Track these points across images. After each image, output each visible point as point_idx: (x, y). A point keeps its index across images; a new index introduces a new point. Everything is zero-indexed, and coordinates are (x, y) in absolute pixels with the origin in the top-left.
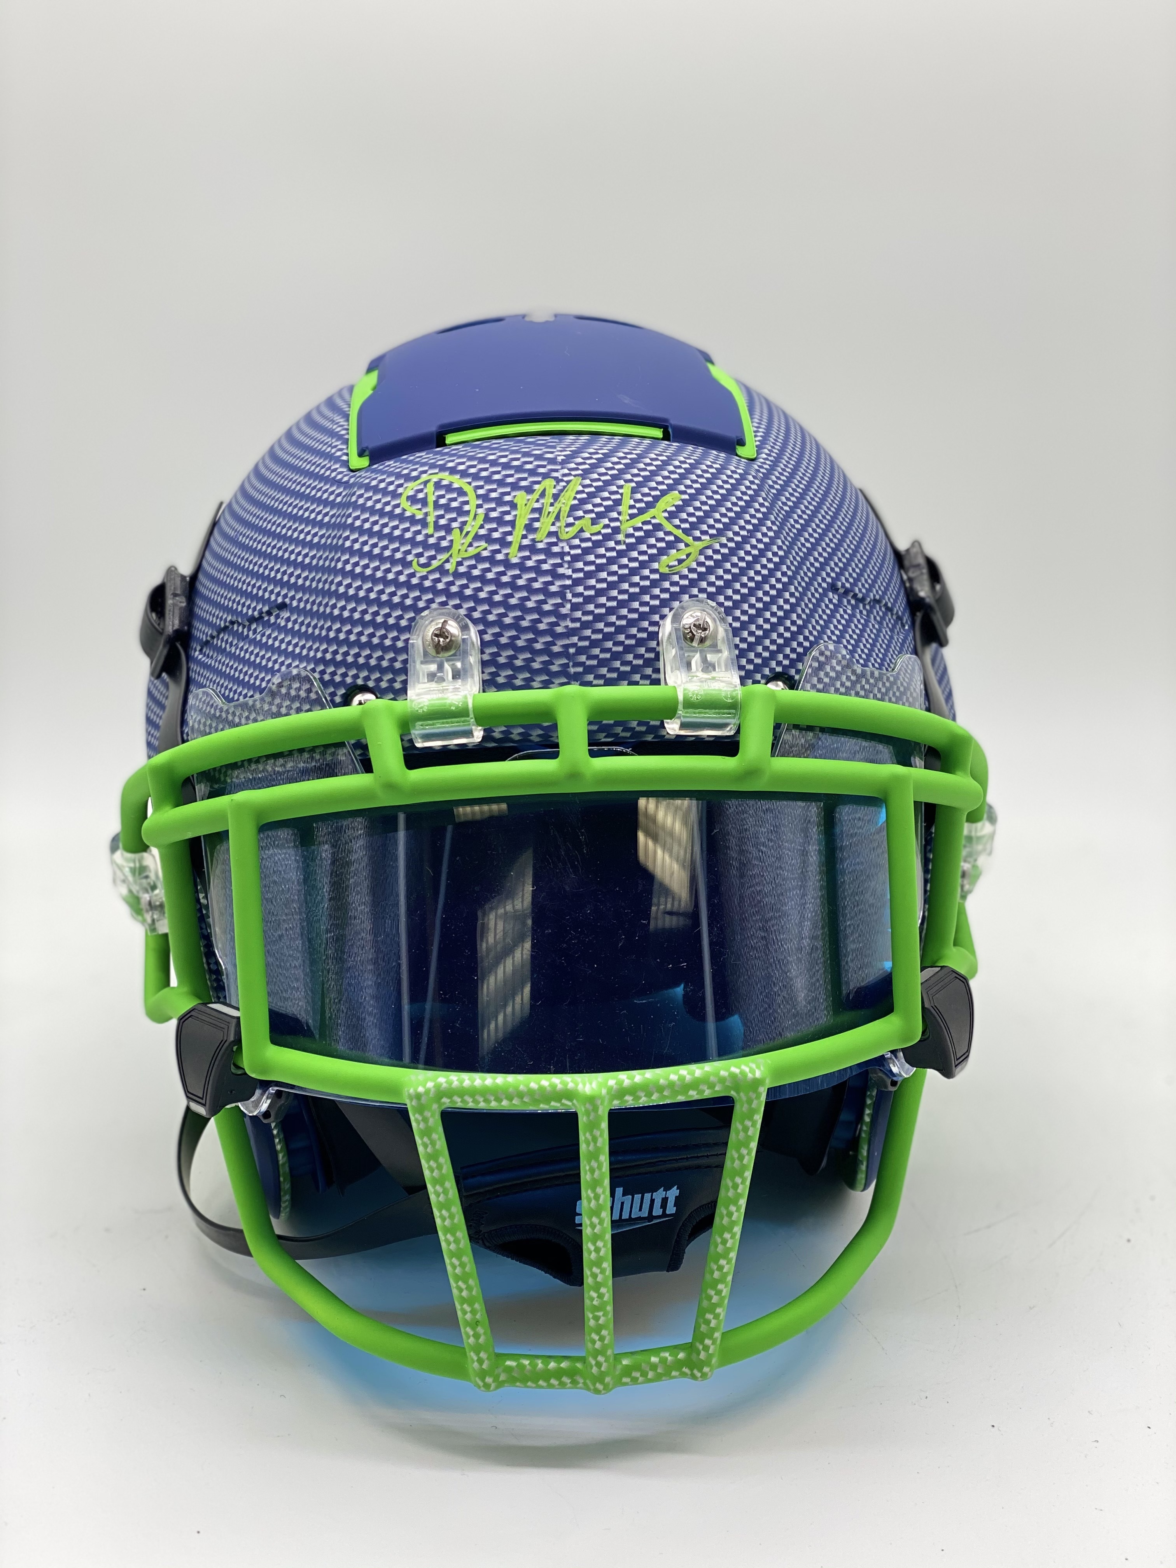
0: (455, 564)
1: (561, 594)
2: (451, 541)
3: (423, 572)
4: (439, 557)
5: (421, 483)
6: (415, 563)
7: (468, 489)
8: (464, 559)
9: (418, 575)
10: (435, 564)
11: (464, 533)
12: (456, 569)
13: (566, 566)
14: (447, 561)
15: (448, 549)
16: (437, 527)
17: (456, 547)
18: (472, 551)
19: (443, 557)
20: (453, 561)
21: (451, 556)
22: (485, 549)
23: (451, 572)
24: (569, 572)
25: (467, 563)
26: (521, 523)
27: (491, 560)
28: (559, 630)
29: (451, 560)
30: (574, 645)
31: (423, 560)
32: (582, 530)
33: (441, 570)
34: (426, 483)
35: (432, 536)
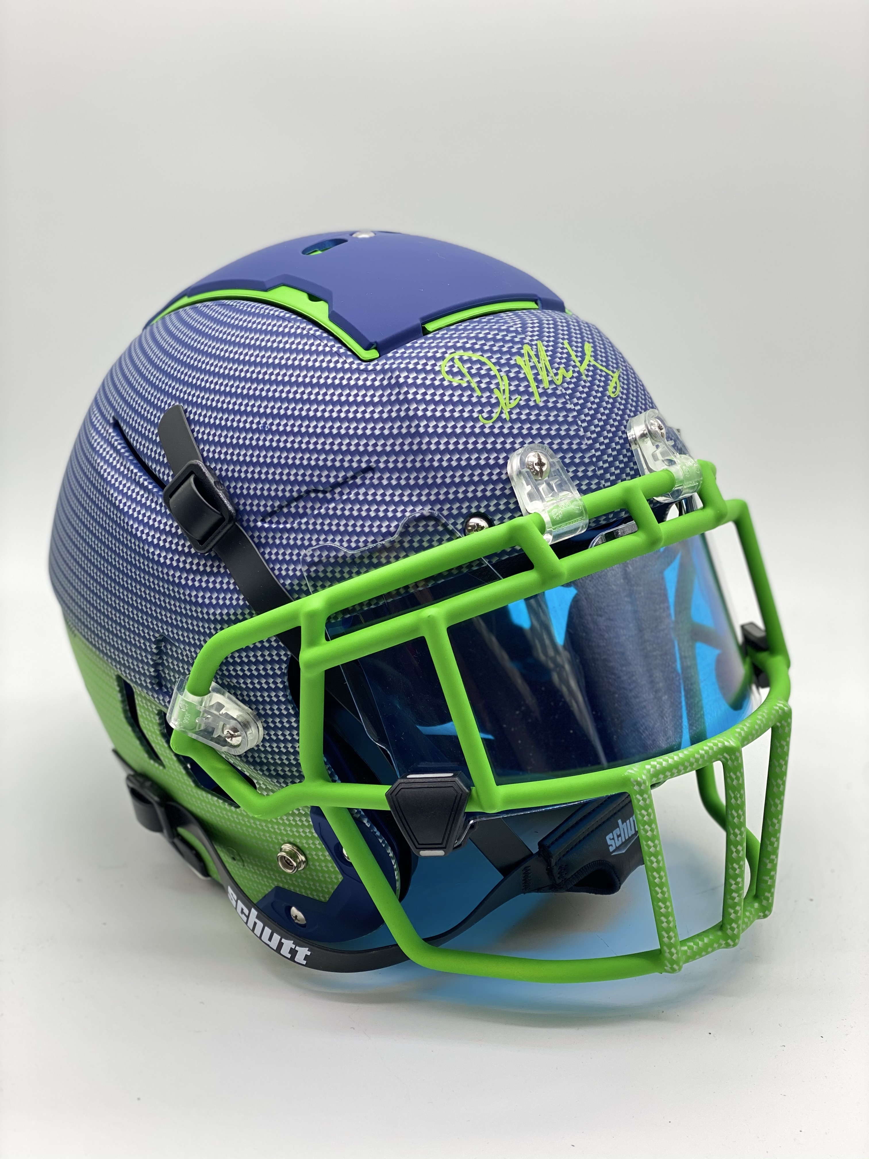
0: (507, 414)
1: (575, 422)
2: (497, 398)
3: (489, 423)
4: (495, 411)
5: (449, 361)
6: (480, 418)
7: (484, 359)
8: (512, 409)
9: (487, 426)
10: (495, 416)
11: (502, 391)
12: (510, 417)
13: (569, 402)
14: (501, 413)
15: (498, 404)
16: (482, 390)
17: (502, 402)
18: (514, 403)
19: (497, 410)
20: (506, 411)
21: (502, 408)
22: (521, 400)
23: (508, 419)
24: (572, 406)
25: (515, 412)
26: (531, 378)
27: (527, 406)
28: (584, 447)
29: (504, 412)
30: (594, 455)
31: (485, 415)
32: (564, 377)
33: (500, 419)
34: (452, 360)
35: (482, 397)
